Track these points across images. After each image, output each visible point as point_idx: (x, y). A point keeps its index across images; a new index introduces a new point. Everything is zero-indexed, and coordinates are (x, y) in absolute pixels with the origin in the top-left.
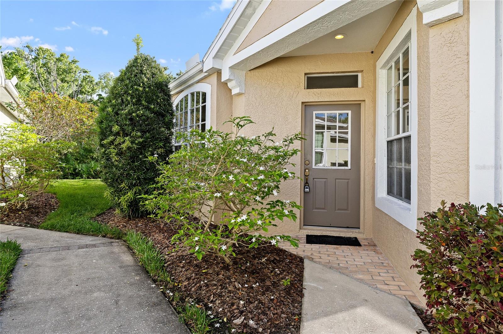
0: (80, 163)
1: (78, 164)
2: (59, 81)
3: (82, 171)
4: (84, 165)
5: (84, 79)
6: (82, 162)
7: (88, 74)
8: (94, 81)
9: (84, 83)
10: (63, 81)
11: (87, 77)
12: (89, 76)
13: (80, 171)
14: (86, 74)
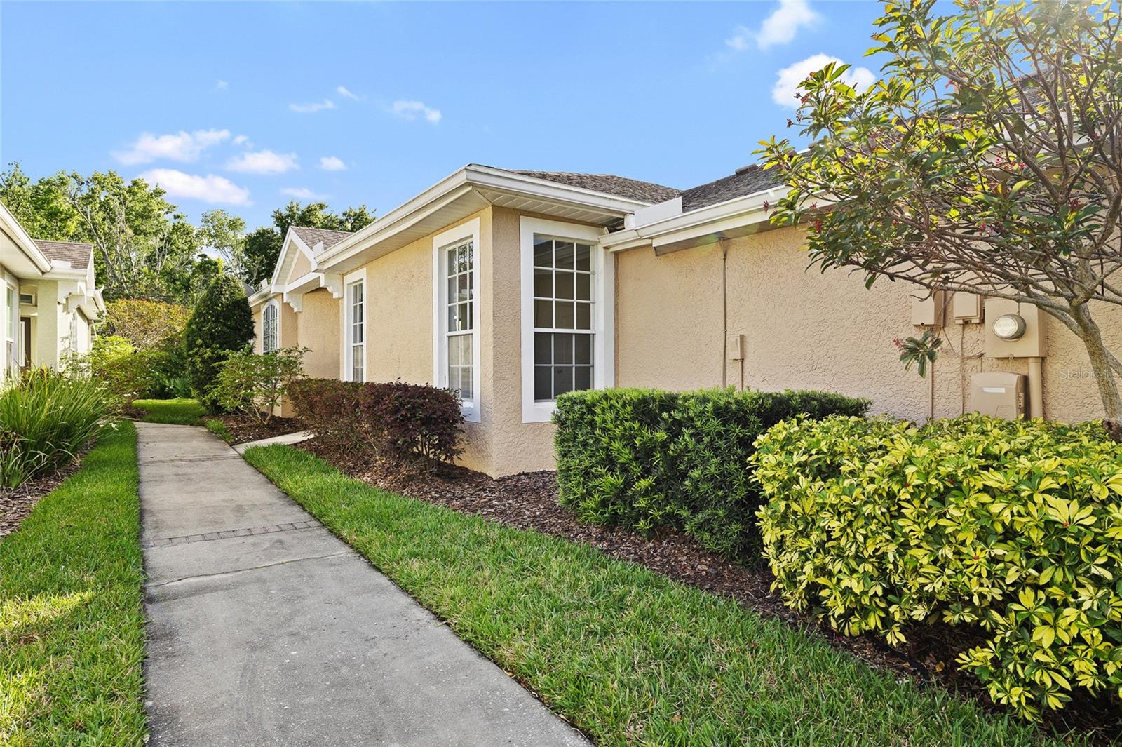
0: (171, 376)
1: (168, 378)
2: (130, 232)
3: (175, 391)
4: (178, 381)
5: (176, 229)
6: (174, 375)
7: (181, 222)
8: (192, 233)
9: (175, 236)
10: (137, 231)
11: (179, 226)
12: (183, 225)
13: (172, 390)
14: (178, 220)
